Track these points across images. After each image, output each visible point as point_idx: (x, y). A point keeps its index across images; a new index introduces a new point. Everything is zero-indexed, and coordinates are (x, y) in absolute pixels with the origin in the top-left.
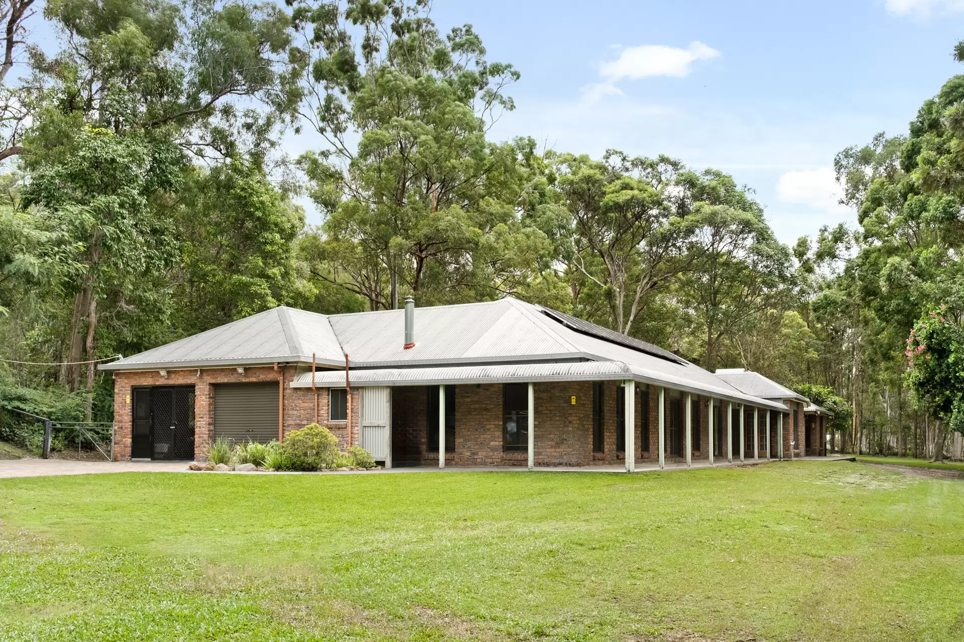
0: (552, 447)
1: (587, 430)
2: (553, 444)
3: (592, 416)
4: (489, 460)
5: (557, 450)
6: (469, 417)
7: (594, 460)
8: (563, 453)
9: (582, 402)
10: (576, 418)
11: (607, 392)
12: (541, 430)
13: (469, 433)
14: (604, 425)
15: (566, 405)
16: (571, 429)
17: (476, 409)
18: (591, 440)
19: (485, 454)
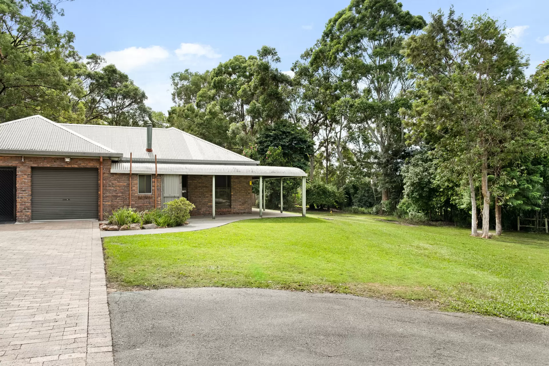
0: (240, 205)
2: (241, 203)
4: (208, 212)
5: (243, 206)
8: (246, 208)
12: (235, 197)
15: (247, 185)
16: (249, 196)
17: (200, 187)
19: (205, 209)
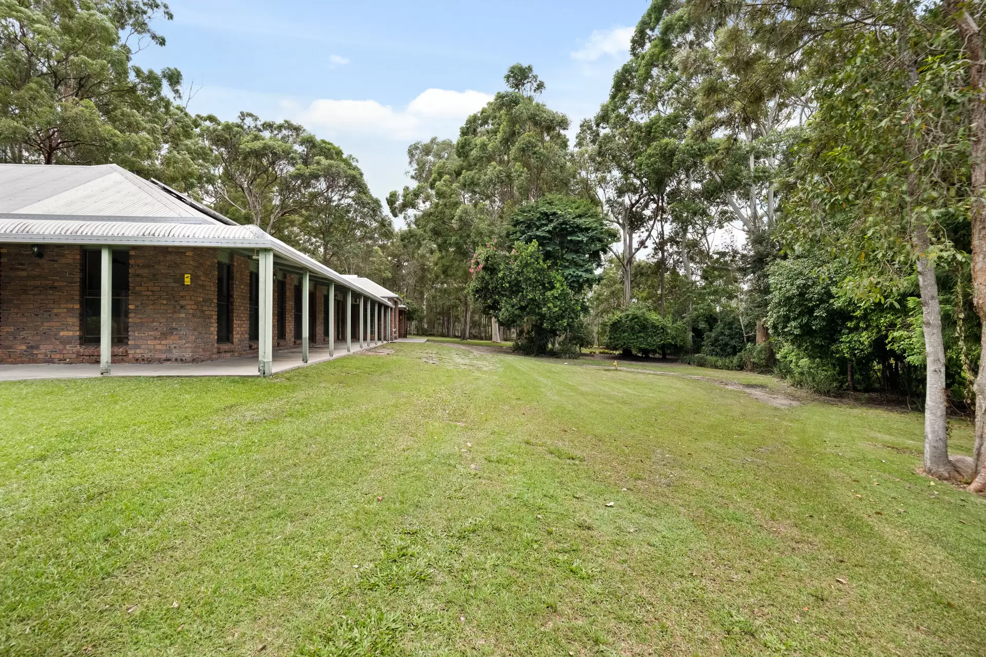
0: (155, 338)
1: (210, 317)
2: (158, 334)
3: (216, 301)
4: (58, 356)
5: (163, 342)
6: (23, 297)
7: (219, 352)
8: (172, 346)
9: (201, 283)
10: (190, 302)
11: (237, 275)
12: (139, 316)
13: (25, 319)
14: (233, 313)
15: (177, 285)
16: (183, 315)
17: (35, 287)
18: (214, 329)
19: (50, 347)
